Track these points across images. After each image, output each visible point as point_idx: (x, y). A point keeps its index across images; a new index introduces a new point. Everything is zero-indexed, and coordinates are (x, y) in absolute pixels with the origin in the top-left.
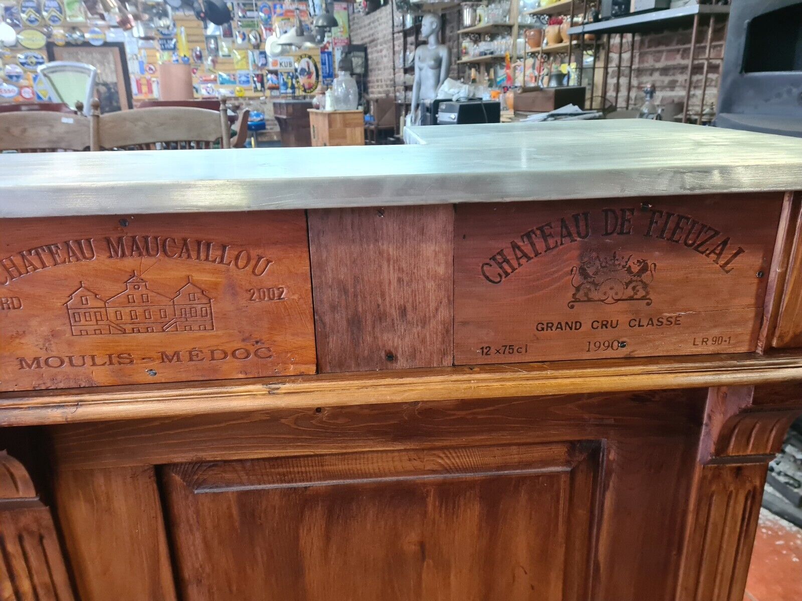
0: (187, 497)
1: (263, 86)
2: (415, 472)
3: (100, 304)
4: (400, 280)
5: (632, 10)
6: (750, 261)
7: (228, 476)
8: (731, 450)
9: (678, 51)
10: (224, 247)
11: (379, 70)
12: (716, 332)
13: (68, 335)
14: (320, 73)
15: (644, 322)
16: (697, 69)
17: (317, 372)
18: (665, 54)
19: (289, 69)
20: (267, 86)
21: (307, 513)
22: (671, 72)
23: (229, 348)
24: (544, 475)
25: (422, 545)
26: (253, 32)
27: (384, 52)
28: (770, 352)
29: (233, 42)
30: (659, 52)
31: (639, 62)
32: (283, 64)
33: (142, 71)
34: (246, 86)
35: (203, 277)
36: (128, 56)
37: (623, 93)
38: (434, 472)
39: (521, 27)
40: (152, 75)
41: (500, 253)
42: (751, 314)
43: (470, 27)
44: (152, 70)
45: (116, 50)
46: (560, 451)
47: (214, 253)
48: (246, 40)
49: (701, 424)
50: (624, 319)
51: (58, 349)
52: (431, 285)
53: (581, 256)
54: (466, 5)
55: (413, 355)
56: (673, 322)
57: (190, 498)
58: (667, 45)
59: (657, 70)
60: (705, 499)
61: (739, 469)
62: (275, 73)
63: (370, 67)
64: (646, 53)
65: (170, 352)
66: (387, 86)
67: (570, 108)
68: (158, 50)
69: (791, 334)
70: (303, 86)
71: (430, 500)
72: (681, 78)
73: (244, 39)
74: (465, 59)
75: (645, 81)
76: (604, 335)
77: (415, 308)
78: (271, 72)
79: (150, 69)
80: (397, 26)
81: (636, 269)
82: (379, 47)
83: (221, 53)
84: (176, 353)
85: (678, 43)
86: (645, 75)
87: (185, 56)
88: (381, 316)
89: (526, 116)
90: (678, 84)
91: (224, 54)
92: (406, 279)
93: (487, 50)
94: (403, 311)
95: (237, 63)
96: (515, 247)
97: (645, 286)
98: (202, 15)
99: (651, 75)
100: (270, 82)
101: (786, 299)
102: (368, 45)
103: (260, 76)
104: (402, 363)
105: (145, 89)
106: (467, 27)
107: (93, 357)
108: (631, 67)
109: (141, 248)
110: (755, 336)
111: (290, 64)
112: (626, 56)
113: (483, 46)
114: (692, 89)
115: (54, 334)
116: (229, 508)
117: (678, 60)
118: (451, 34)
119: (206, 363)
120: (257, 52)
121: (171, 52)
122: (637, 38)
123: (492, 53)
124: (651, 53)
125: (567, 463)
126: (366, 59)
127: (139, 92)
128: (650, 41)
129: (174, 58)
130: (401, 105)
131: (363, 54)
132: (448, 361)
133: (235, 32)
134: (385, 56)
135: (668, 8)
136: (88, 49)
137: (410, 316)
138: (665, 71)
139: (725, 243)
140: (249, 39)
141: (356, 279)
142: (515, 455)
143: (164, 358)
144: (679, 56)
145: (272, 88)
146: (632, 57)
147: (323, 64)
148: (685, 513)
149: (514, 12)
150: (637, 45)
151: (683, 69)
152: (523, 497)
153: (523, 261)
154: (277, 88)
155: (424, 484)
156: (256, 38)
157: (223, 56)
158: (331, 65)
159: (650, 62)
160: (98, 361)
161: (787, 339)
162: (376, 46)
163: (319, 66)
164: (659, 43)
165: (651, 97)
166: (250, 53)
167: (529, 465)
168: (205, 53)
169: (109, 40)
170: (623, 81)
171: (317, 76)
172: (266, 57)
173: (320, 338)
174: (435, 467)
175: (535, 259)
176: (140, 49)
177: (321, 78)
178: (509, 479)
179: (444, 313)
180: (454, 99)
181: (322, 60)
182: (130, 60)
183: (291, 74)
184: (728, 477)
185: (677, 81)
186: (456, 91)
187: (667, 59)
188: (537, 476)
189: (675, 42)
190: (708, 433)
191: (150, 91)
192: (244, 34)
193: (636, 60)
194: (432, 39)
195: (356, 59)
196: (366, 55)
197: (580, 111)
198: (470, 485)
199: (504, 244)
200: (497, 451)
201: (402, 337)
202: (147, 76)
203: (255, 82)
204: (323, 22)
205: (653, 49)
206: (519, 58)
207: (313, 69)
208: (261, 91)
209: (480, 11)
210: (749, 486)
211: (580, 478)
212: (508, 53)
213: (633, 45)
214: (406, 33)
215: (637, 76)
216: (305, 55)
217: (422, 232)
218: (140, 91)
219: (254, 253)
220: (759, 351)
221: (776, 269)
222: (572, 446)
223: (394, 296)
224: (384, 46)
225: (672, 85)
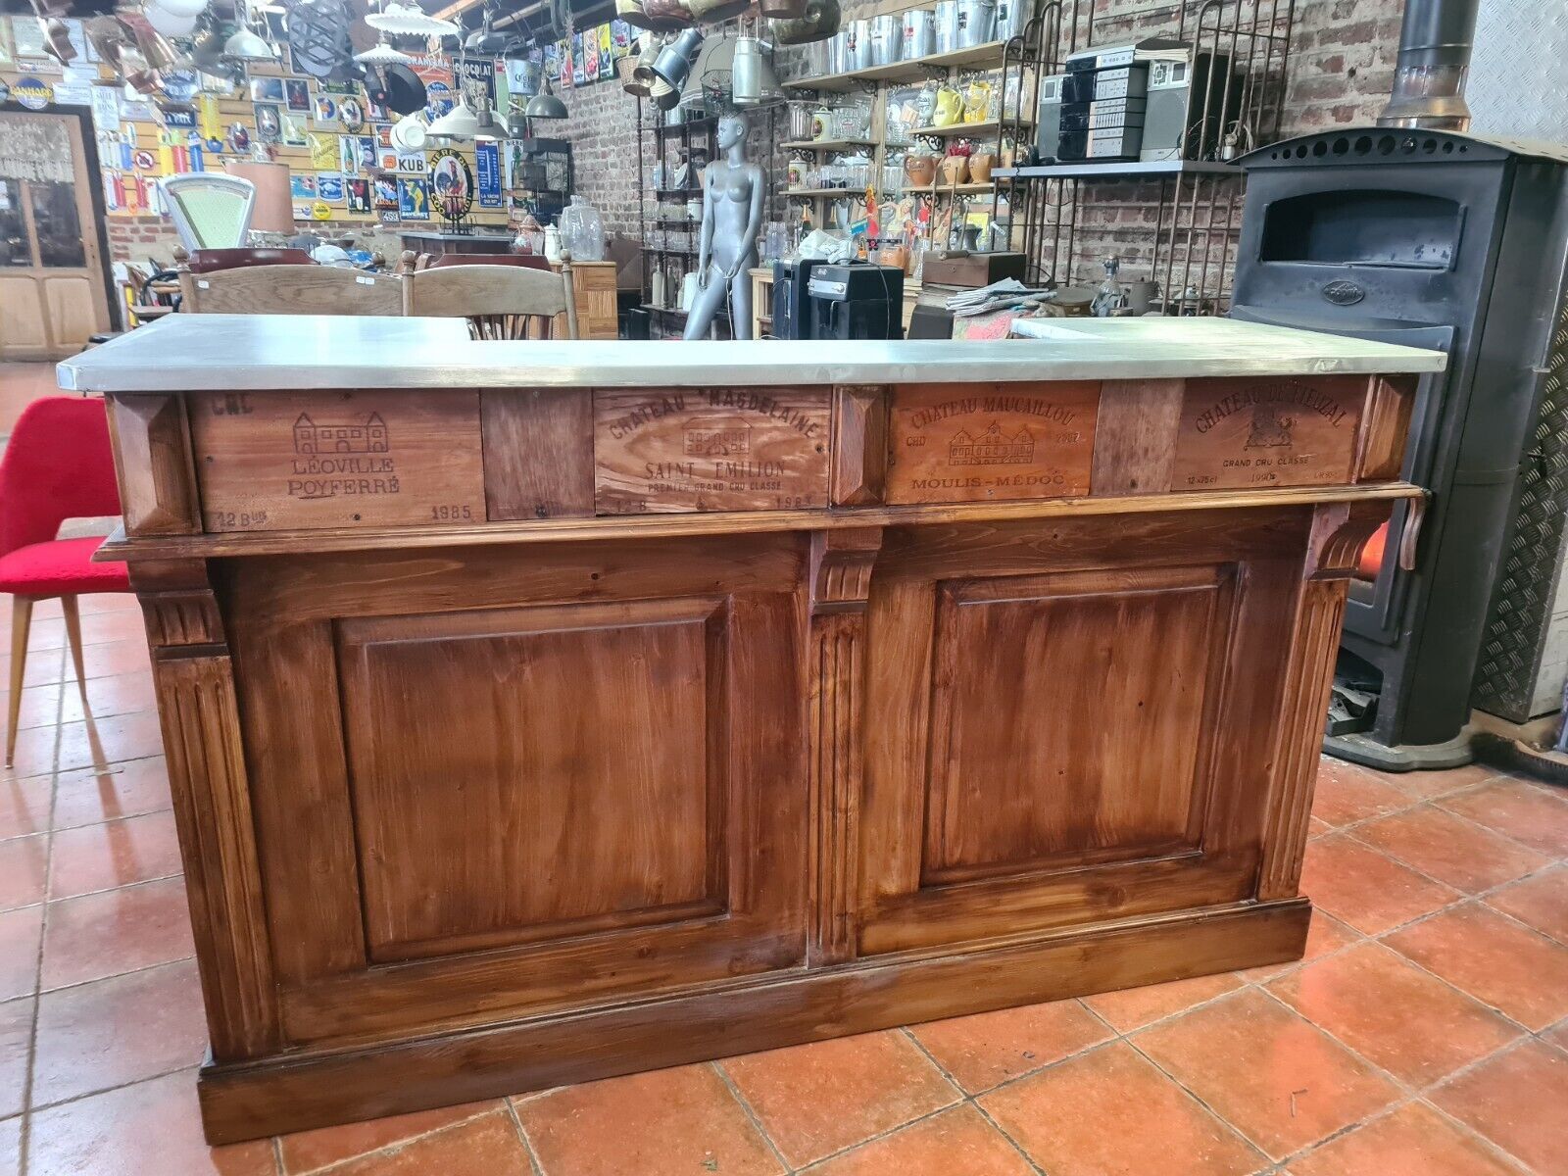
0: (951, 610)
1: (366, 202)
2: (1112, 589)
3: (970, 443)
4: (1147, 429)
5: (1089, 155)
6: (1348, 420)
7: (983, 591)
8: (1328, 565)
9: (1140, 209)
10: (1050, 406)
11: (602, 187)
12: (1329, 469)
13: (946, 465)
14: (476, 184)
15: (1287, 461)
16: (1163, 236)
17: (1089, 493)
18: (1120, 211)
19: (416, 174)
20: (374, 202)
21: (1035, 623)
22: (1130, 238)
23: (1038, 476)
24: (1199, 591)
25: (1110, 651)
26: (349, 104)
27: (611, 159)
28: (1360, 481)
29: (310, 118)
30: (1113, 208)
31: (1083, 221)
32: (406, 164)
33: (128, 163)
34: (333, 201)
35: (1033, 426)
36: (99, 134)
37: (1062, 262)
38: (1124, 589)
39: (889, 147)
40: (147, 173)
41: (1208, 412)
42: (1349, 456)
43: (802, 139)
44: (147, 162)
45: (76, 119)
46: (1210, 572)
47: (1044, 409)
48: (335, 117)
49: (1306, 549)
50: (1275, 459)
51: (940, 475)
52: (1165, 433)
53: (1255, 415)
54: (795, 104)
55: (1147, 484)
56: (1304, 461)
57: (954, 610)
58: (1123, 201)
59: (1110, 232)
60: (1307, 607)
61: (1331, 584)
62: (391, 180)
63: (578, 182)
64: (1093, 208)
65: (1003, 479)
66: (617, 217)
67: (1008, 284)
68: (160, 126)
69: (1373, 468)
70: (444, 206)
71: (1120, 613)
72: (1145, 247)
73: (330, 114)
74: (794, 189)
75: (1091, 247)
76: (1263, 470)
77: (1153, 450)
78: (384, 178)
79: (144, 160)
80: (648, 119)
81: (1285, 424)
82: (599, 149)
83: (285, 139)
84: (1007, 479)
85: (1138, 200)
86: (1093, 238)
87: (214, 139)
88: (1132, 455)
89: (955, 292)
90: (1140, 255)
91: (291, 139)
92: (1151, 428)
93: (836, 179)
94: (1146, 451)
95: (317, 157)
96: (1217, 407)
97: (1289, 436)
98: (381, 96)
99: (1101, 239)
100: (380, 195)
101: (1370, 444)
102: (574, 142)
103: (361, 184)
104: (1140, 488)
105: (131, 198)
106: (794, 139)
107: (957, 481)
108: (1072, 226)
109: (1003, 405)
110: (1351, 472)
111: (420, 167)
112: (1066, 209)
113: (826, 173)
114: (1159, 262)
115: (939, 463)
116: (982, 618)
117: (1140, 222)
118: (756, 144)
119: (1024, 487)
120: (355, 141)
121: (186, 131)
122: (1081, 185)
123: (843, 185)
124: (1101, 208)
125: (1215, 582)
126: (571, 167)
127: (118, 204)
128: (1098, 193)
129: (192, 143)
130: (651, 252)
131: (564, 157)
132: (1168, 488)
133: (313, 99)
134: (614, 165)
135: (1136, 159)
136: (16, 116)
137: (1150, 454)
138: (1121, 235)
139: (1336, 408)
140: (341, 116)
141: (1123, 428)
142: (1180, 575)
143: (999, 482)
144: (1141, 217)
145: (385, 208)
146: (1075, 211)
147: (482, 168)
148: (1293, 622)
149: (879, 125)
150: (1080, 194)
151: (1146, 234)
152: (1185, 609)
153: (1221, 418)
154: (395, 209)
155: (1118, 599)
156: (354, 115)
157: (290, 143)
158: (497, 172)
159: (1098, 221)
160: (960, 484)
161: (1371, 472)
162: (593, 145)
163: (474, 171)
164: (1112, 197)
165: (1114, 272)
166: (342, 142)
167: (1191, 583)
168: (254, 136)
169: (59, 100)
170: (1063, 244)
171: (471, 189)
172: (372, 150)
173: (1094, 470)
174: (1126, 586)
175: (1228, 417)
176: (122, 120)
177: (476, 194)
178: (1177, 594)
179: (1170, 454)
180: (831, 260)
181: (479, 161)
182: (101, 141)
183: (421, 184)
184: (1323, 590)
185: (1138, 250)
186: (833, 248)
187: (1123, 219)
188: (1196, 592)
189: (1134, 197)
190: (1312, 555)
191: (143, 202)
192: (330, 104)
193: (1080, 215)
194: (734, 152)
195: (552, 164)
196: (570, 159)
197: (1024, 289)
198: (1151, 599)
199: (1211, 406)
200: (1168, 572)
201: (1143, 470)
202: (137, 172)
203: (350, 196)
204: (543, 111)
205: (1104, 204)
206: (888, 196)
207: (462, 177)
208: (363, 211)
209: (819, 116)
210: (1337, 598)
211: (1223, 594)
212: (871, 188)
213: (1075, 196)
214: (662, 133)
215: (1080, 240)
216: (448, 150)
217: (1165, 396)
218: (121, 200)
219: (1066, 409)
220: (1353, 482)
221: (1364, 425)
222: (1220, 567)
223: (1143, 440)
224: (612, 147)
225: (1132, 256)
